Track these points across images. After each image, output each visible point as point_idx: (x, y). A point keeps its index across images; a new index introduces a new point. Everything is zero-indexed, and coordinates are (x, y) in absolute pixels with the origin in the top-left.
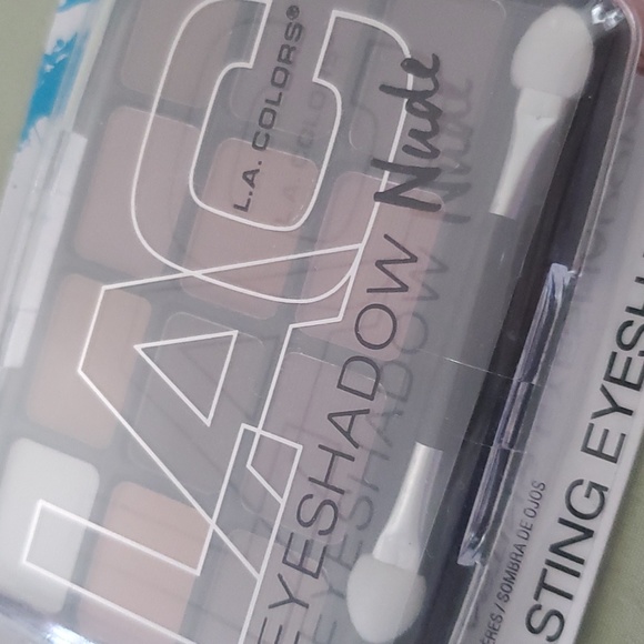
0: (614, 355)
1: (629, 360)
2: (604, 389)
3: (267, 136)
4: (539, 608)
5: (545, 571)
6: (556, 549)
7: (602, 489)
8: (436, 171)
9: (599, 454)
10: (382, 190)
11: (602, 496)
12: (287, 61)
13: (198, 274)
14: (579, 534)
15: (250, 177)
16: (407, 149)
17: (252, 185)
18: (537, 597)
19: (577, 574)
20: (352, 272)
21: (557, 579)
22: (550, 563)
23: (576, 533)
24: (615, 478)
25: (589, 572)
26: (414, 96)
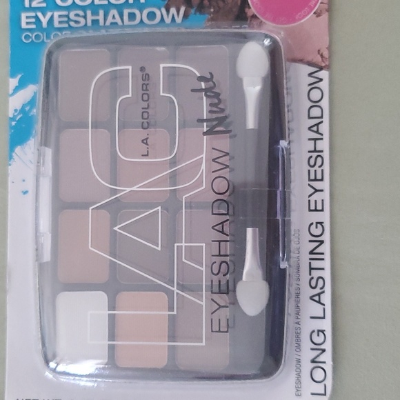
0: (309, 170)
1: (315, 171)
2: (309, 185)
3: (148, 123)
4: (312, 278)
5: (310, 263)
6: (311, 253)
7: (321, 223)
8: (226, 117)
9: (316, 210)
10: (205, 131)
11: (322, 226)
12: (147, 90)
13: (134, 188)
14: (319, 243)
15: (145, 141)
16: (211, 112)
17: (148, 145)
18: (310, 275)
19: (323, 259)
20: (203, 166)
21: (315, 264)
22: (311, 259)
23: (317, 244)
24: (325, 217)
25: (327, 256)
26: (206, 90)
